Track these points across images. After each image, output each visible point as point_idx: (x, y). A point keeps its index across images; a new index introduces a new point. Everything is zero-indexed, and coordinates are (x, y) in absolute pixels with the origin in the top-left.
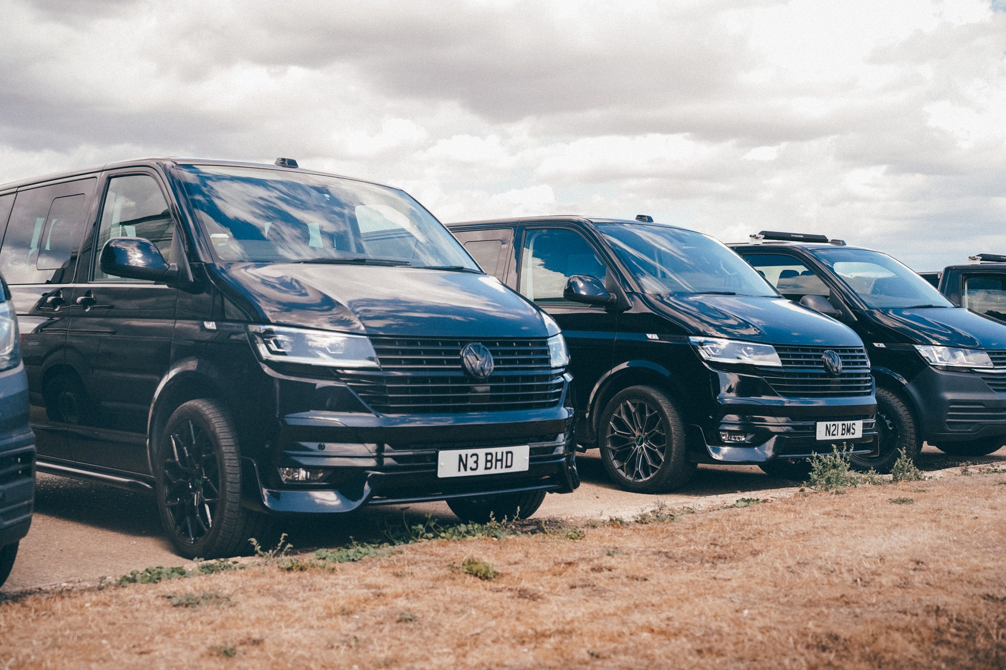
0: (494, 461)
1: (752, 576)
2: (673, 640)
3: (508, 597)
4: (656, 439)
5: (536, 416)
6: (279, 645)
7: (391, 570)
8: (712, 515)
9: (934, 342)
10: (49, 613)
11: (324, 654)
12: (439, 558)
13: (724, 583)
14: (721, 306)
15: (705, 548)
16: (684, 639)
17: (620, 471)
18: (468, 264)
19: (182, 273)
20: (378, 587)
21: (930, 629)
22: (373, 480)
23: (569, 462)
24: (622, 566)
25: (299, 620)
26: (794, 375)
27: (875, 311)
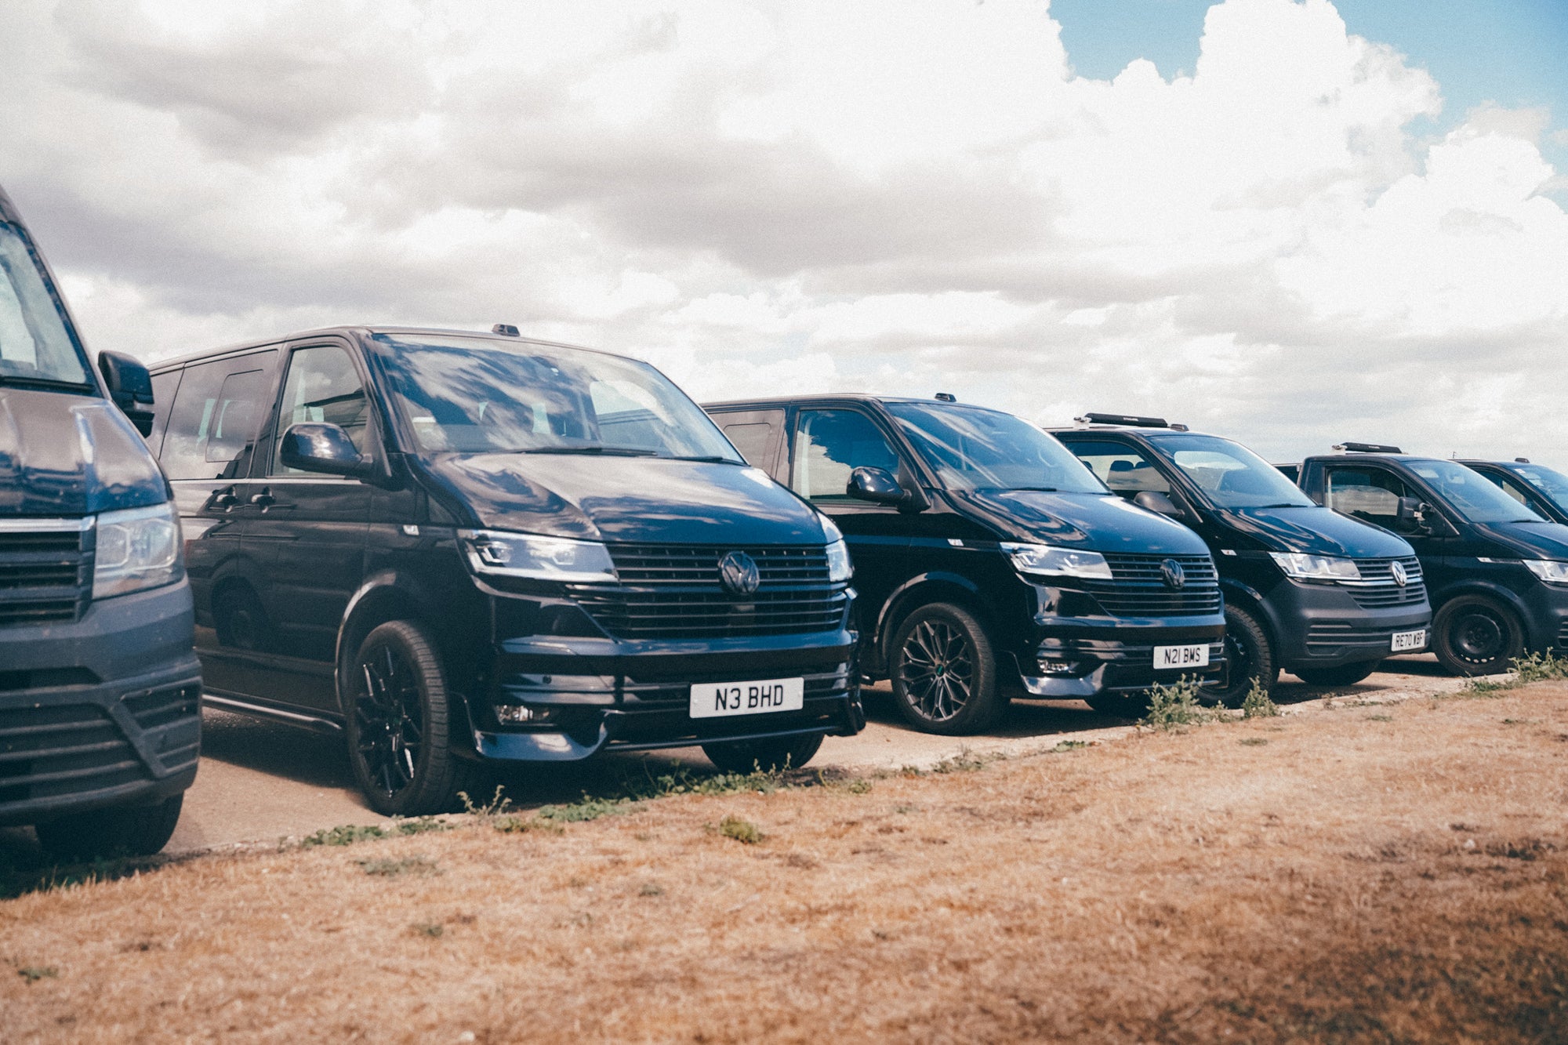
0: (760, 697)
1: (1074, 837)
2: (976, 917)
3: (776, 865)
4: (961, 669)
5: (810, 642)
6: (494, 923)
7: (632, 832)
8: (1027, 762)
9: (1292, 548)
10: (220, 880)
11: (549, 935)
12: (691, 818)
13: (1039, 846)
14: (1036, 504)
15: (1018, 803)
16: (990, 915)
17: (916, 708)
18: (728, 454)
19: (378, 466)
20: (615, 852)
21: (1282, 896)
22: (611, 721)
23: (852, 698)
24: (917, 825)
25: (519, 892)
26: (1127, 589)
27: (1223, 511)
